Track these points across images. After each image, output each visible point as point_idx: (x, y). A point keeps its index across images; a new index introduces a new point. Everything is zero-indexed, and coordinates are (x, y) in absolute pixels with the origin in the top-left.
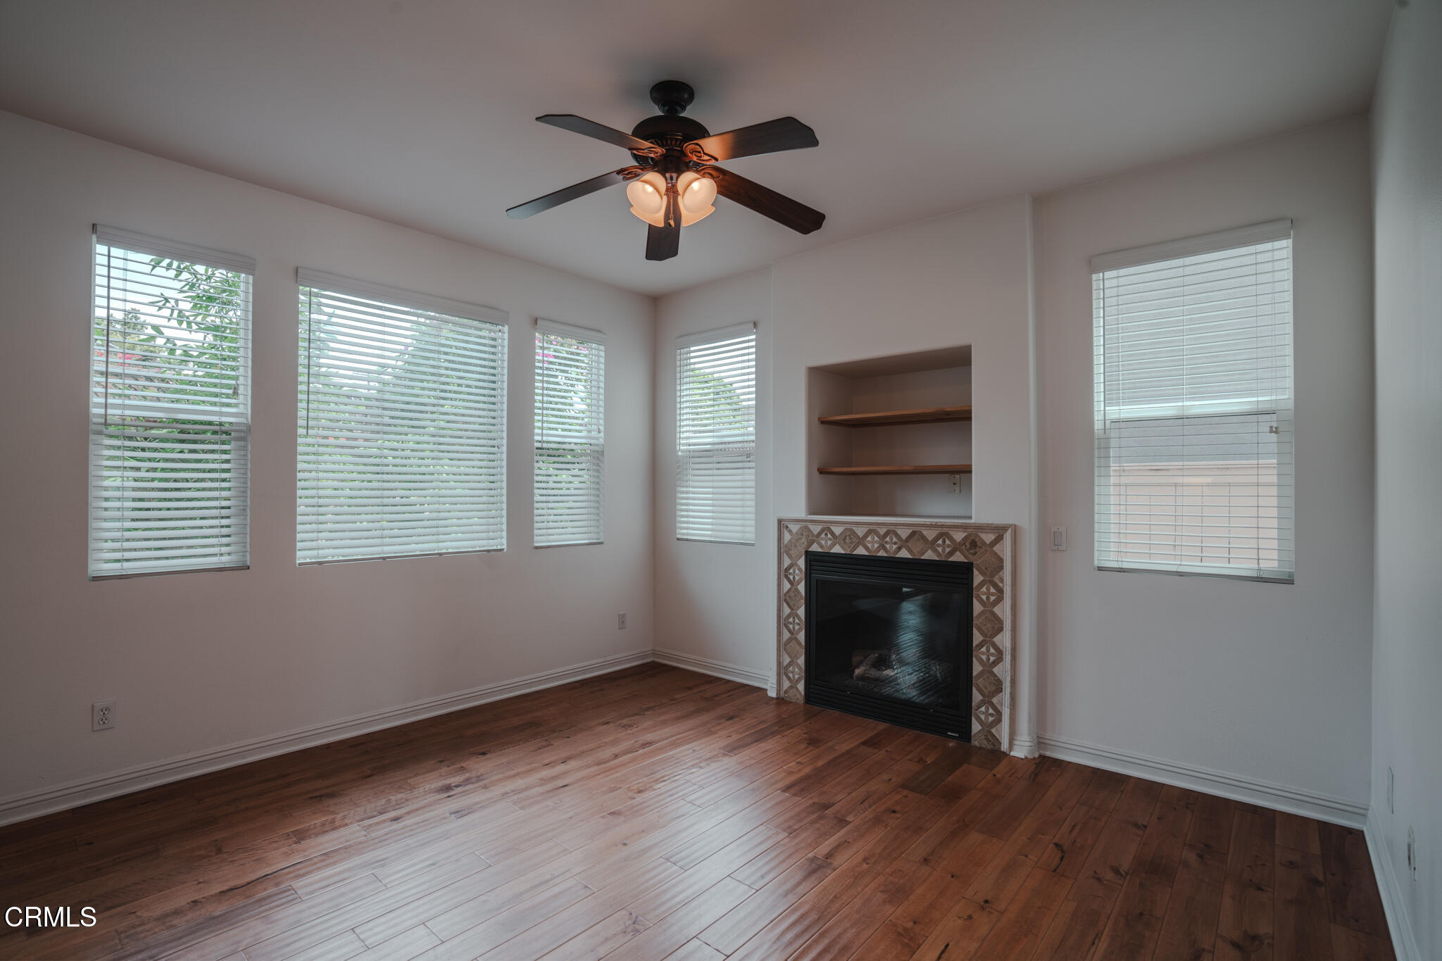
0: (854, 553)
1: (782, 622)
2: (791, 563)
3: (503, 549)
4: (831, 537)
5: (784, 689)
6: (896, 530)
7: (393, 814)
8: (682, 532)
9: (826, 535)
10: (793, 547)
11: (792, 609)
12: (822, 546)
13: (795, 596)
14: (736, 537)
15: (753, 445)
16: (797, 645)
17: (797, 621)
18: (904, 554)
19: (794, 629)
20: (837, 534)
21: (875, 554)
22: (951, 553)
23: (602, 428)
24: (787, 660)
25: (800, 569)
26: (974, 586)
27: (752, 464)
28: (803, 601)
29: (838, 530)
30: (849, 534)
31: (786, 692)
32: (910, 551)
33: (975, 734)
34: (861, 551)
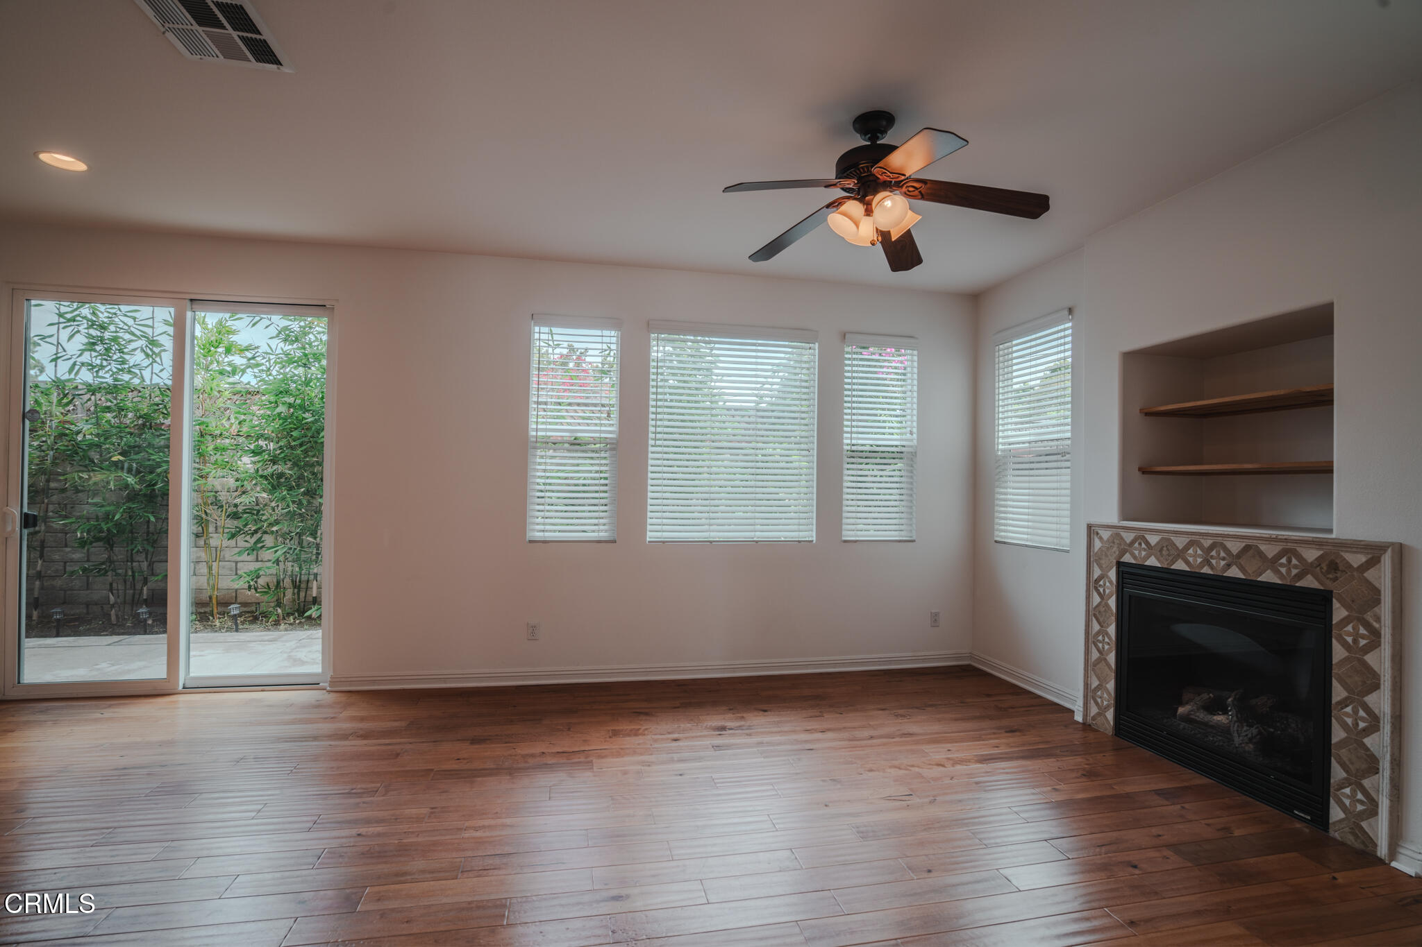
0: (1172, 567)
1: (1090, 640)
2: (1101, 574)
3: (812, 541)
4: (1146, 547)
5: (1092, 715)
6: (1224, 542)
7: (676, 736)
8: (1000, 535)
9: (1140, 544)
10: (1104, 557)
11: (1102, 626)
12: (1135, 557)
13: (1105, 611)
14: (1050, 542)
15: (1069, 442)
16: (1106, 667)
17: (1107, 640)
18: (1234, 572)
19: (1103, 648)
20: (1153, 544)
21: (1197, 571)
22: (1300, 576)
23: (915, 430)
24: (1095, 683)
25: (1111, 582)
26: (1334, 622)
27: (1068, 464)
28: (1113, 618)
29: (1153, 539)
30: (1166, 545)
31: (1094, 718)
32: (1242, 569)
33: (1334, 823)
34: (1180, 565)
